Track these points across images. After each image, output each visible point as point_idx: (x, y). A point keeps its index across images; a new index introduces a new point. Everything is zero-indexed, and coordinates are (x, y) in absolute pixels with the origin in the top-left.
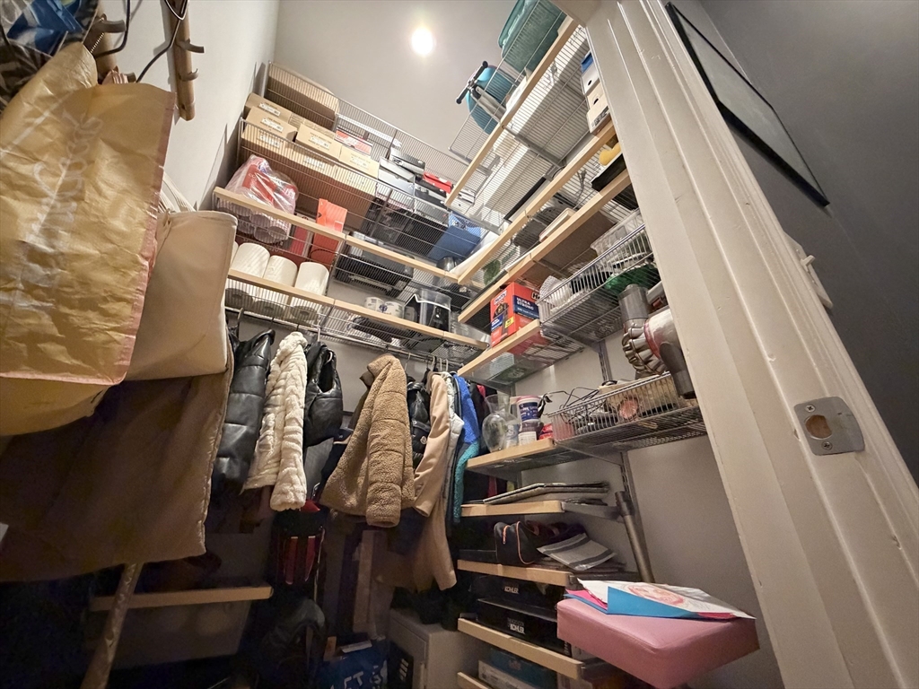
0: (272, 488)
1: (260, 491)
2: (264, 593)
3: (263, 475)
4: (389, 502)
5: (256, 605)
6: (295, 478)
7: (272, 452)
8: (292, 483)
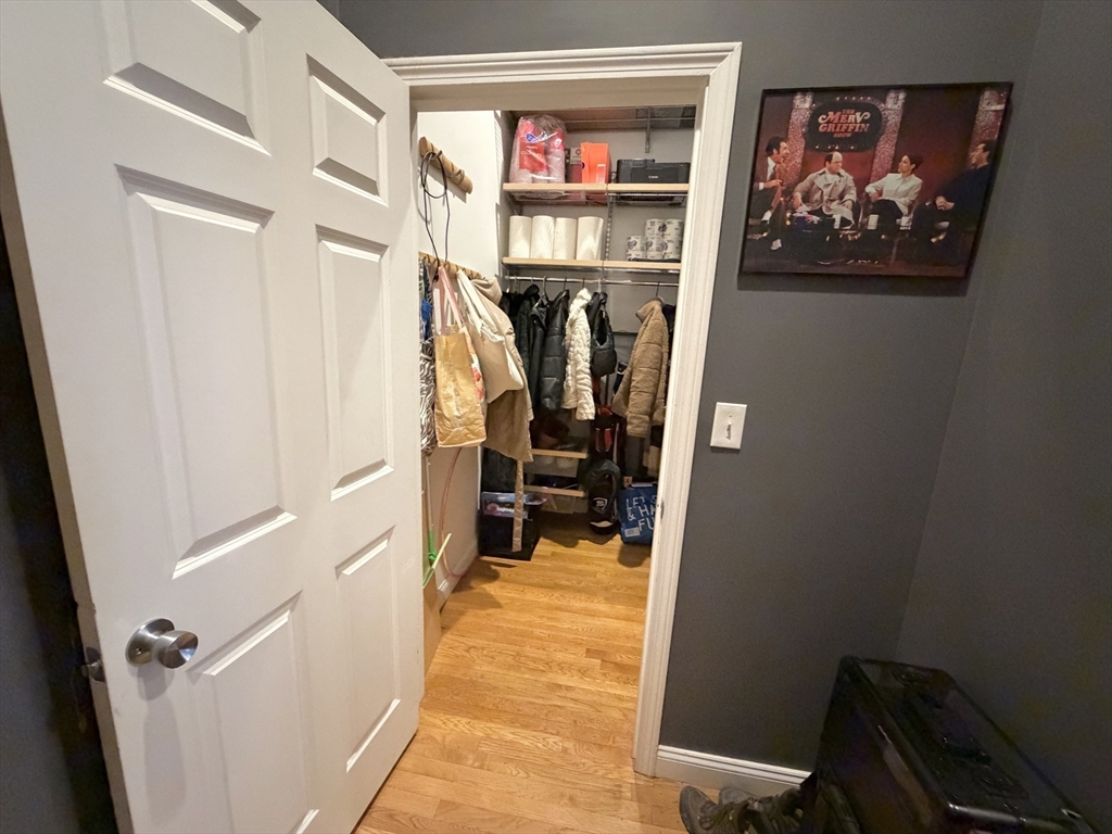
0: (576, 409)
1: (570, 410)
2: (583, 455)
3: (570, 403)
4: (638, 426)
5: (581, 460)
6: (586, 406)
7: (572, 390)
8: (584, 409)
